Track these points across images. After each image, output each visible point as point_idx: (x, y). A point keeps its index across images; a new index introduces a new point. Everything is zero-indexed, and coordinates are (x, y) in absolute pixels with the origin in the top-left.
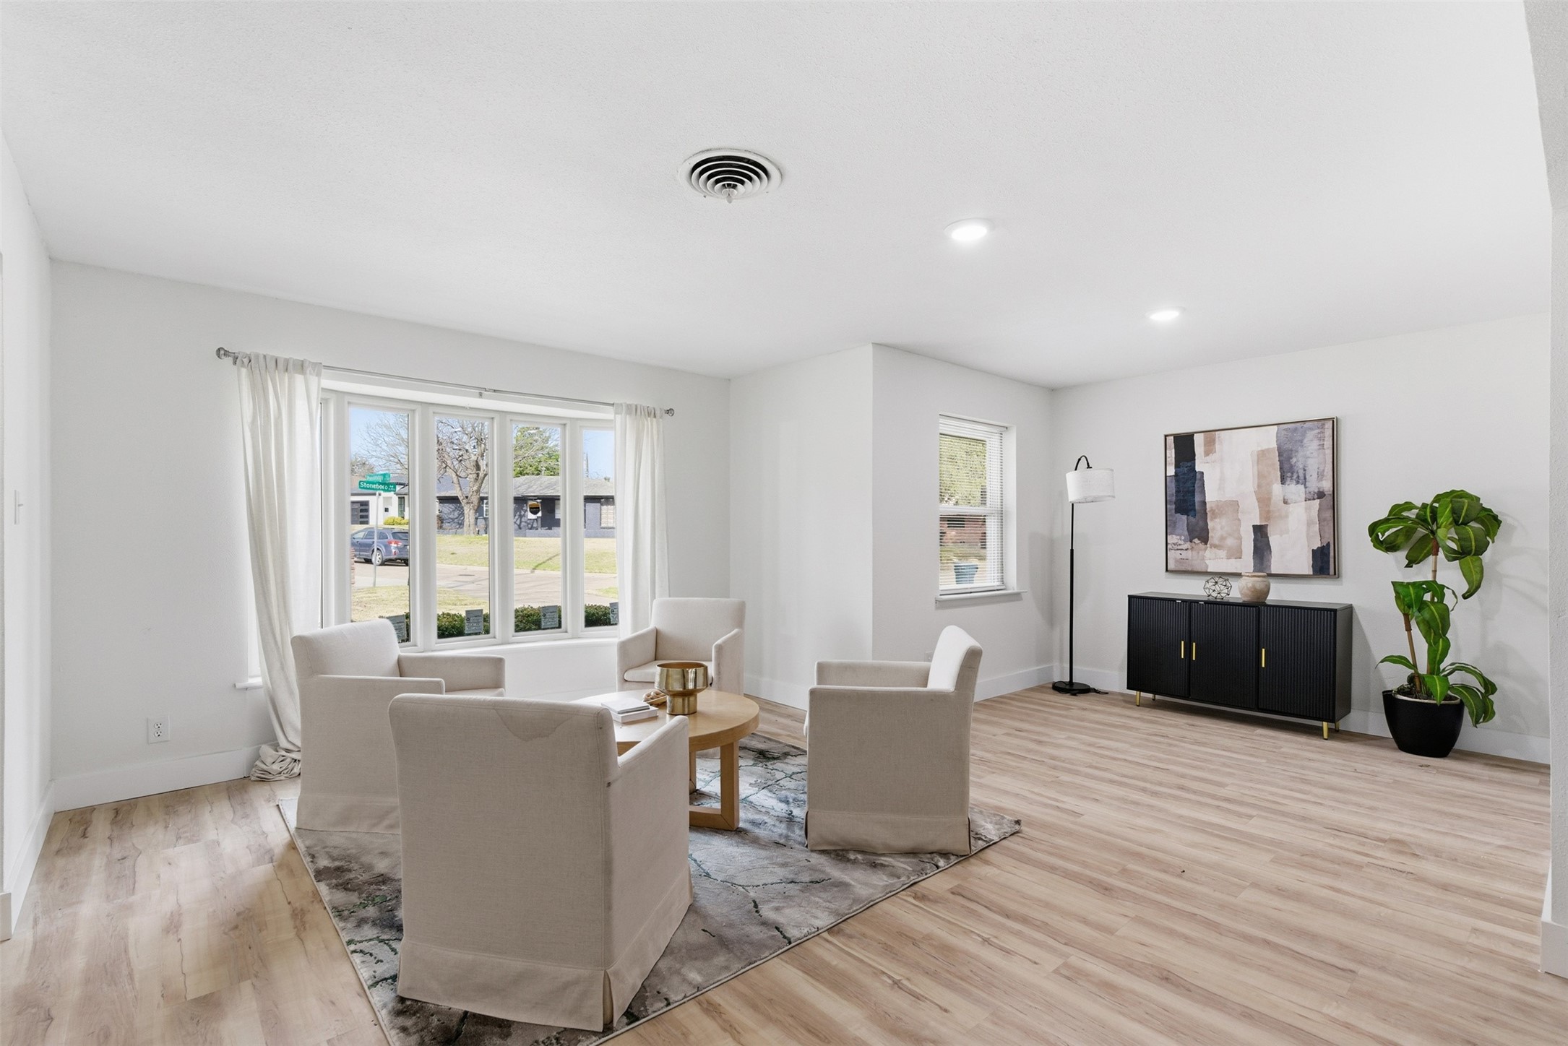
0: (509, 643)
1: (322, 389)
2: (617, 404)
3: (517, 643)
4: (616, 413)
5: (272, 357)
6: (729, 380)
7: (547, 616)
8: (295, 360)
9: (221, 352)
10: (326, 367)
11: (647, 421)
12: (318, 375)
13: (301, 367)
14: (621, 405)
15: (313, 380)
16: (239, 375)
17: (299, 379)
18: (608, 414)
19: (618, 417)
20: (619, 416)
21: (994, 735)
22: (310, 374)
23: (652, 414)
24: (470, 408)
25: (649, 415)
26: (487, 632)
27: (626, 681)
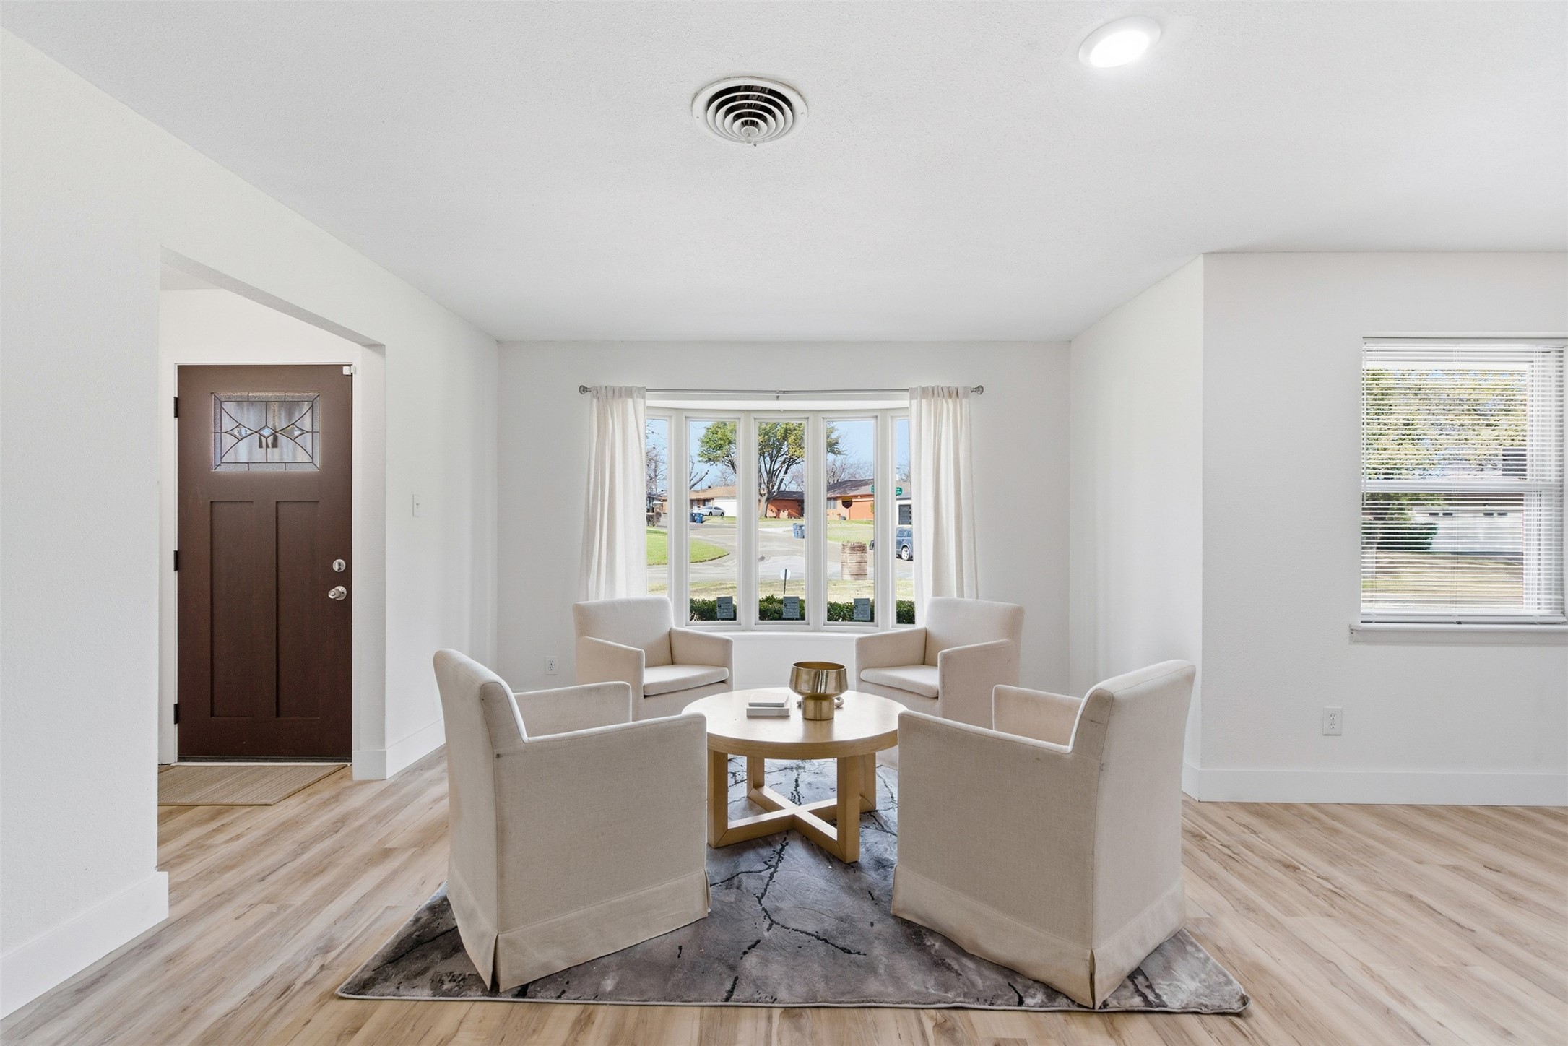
0: (820, 631)
1: (648, 407)
2: (912, 389)
3: (828, 631)
4: (911, 398)
5: (611, 387)
6: (1070, 341)
7: (859, 608)
8: (626, 388)
9: (584, 389)
10: (648, 390)
11: (947, 403)
12: (643, 397)
13: (629, 392)
14: (917, 388)
15: (640, 401)
16: (591, 403)
17: (630, 401)
18: (903, 402)
19: (914, 402)
20: (916, 401)
21: (1420, 862)
22: (637, 397)
23: (953, 394)
24: (784, 410)
25: (950, 395)
26: (802, 617)
27: (863, 681)
